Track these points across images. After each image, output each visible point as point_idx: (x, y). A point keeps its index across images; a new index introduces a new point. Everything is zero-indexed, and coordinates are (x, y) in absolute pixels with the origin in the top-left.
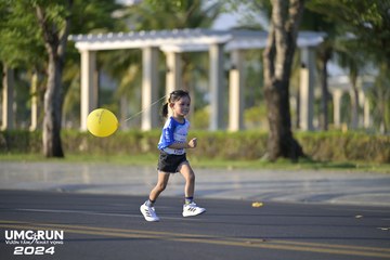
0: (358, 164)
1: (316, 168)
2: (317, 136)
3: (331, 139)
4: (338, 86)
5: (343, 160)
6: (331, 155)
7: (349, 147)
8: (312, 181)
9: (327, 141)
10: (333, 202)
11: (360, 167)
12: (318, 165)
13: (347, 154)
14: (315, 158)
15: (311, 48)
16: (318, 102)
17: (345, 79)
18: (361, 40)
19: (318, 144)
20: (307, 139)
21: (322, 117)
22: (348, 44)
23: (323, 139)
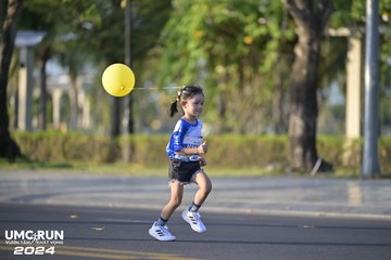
0: (75, 163)
1: (33, 168)
2: (34, 136)
3: (48, 138)
4: (58, 86)
5: (61, 160)
6: (48, 155)
7: (67, 146)
8: (29, 181)
9: (45, 141)
10: (49, 201)
11: (78, 167)
12: (35, 165)
13: (65, 154)
14: (33, 158)
15: (29, 48)
16: (37, 101)
17: (64, 79)
18: (80, 40)
19: (35, 144)
20: (25, 139)
21: (41, 116)
22: (68, 44)
23: (41, 139)
